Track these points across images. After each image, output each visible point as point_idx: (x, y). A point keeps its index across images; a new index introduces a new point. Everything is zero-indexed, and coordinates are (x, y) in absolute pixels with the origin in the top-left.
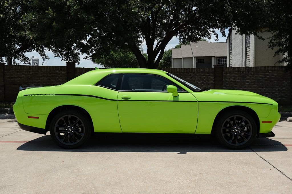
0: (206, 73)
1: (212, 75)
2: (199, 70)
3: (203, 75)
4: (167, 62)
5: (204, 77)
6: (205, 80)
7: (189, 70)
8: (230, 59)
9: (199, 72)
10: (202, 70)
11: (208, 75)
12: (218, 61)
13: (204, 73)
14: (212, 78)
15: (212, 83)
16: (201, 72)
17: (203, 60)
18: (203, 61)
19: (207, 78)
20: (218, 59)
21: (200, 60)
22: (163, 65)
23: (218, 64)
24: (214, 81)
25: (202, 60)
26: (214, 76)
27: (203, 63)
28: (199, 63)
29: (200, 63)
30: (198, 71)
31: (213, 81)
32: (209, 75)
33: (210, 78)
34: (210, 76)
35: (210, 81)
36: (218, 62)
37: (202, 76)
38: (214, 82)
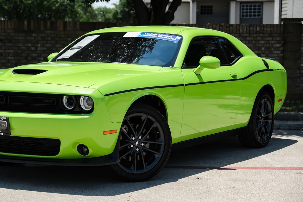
0: (267, 35)
1: (278, 39)
2: (252, 28)
3: (259, 38)
4: (129, 12)
5: (263, 42)
6: (263, 49)
7: (231, 28)
8: (283, 6)
9: (251, 32)
10: (258, 29)
11: (270, 39)
12: (243, 9)
13: (261, 35)
14: (278, 45)
15: (277, 57)
16: (256, 33)
17: (212, 7)
18: (212, 10)
19: (268, 45)
20: (243, 6)
21: (205, 7)
22: (119, 16)
23: (243, 16)
24: (283, 52)
25: (208, 7)
26: (283, 42)
27: (211, 13)
28: (202, 13)
29: (205, 13)
30: (250, 30)
31: (280, 52)
32: (273, 40)
33: (275, 46)
34: (273, 42)
35: (273, 52)
36: (243, 13)
37: (259, 41)
38: (282, 55)
